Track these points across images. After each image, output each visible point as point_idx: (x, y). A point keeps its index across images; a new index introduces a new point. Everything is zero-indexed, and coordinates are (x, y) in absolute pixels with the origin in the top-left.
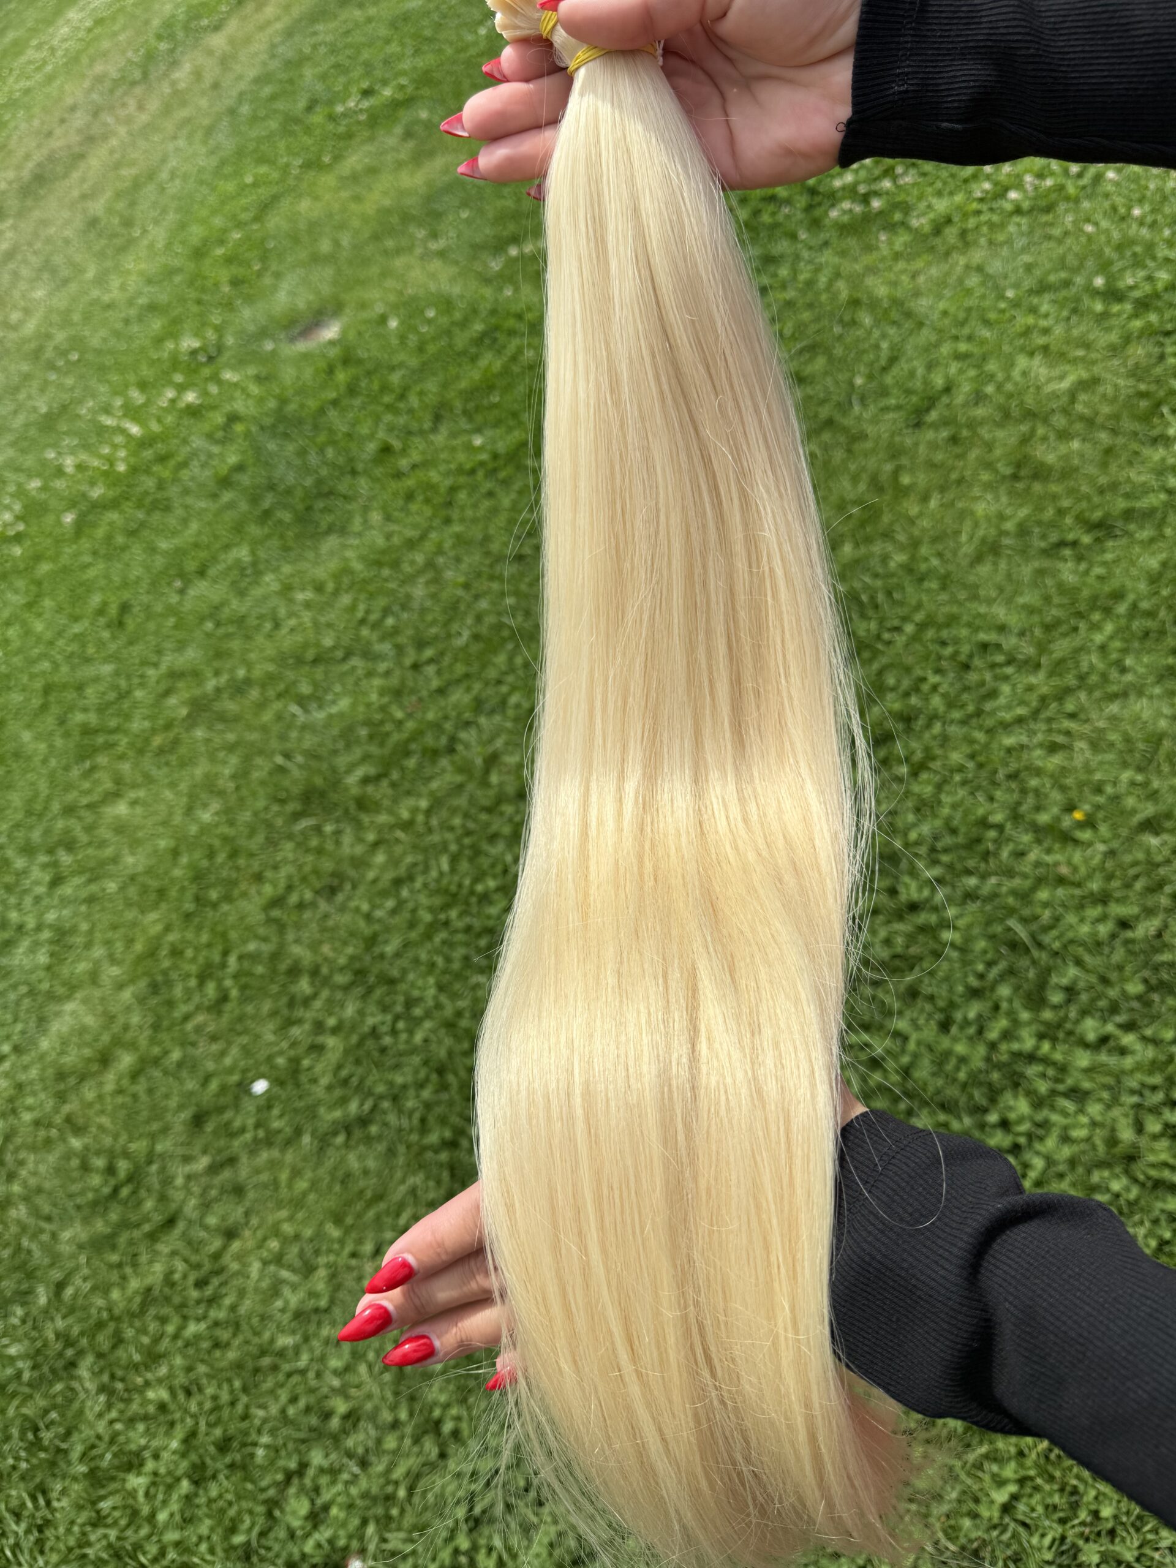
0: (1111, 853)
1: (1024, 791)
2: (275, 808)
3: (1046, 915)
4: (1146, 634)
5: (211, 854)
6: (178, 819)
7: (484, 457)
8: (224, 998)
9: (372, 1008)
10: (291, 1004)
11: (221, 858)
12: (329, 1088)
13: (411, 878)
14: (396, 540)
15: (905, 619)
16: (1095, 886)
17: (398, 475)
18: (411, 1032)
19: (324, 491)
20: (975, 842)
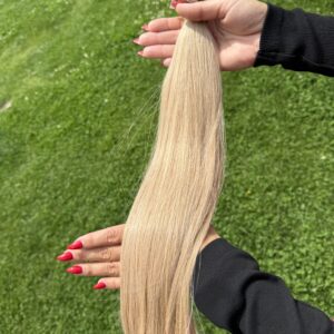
2: (23, 254)
7: (62, 130)
14: (41, 161)
17: (37, 142)
19: (17, 153)
20: (224, 207)
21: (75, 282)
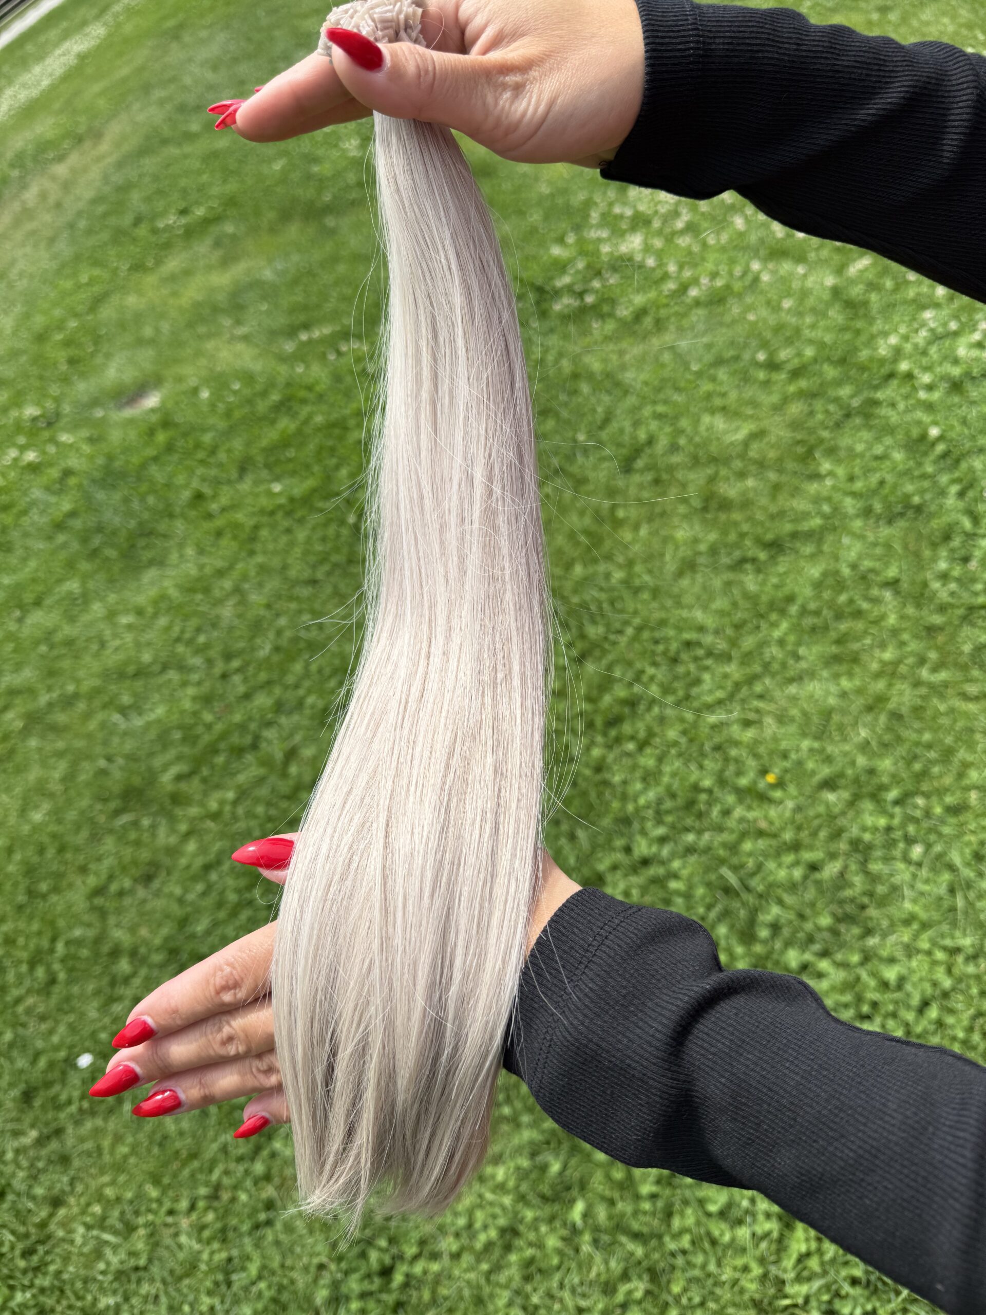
0: (798, 809)
1: (727, 760)
2: (99, 806)
3: (751, 863)
4: (813, 629)
5: (41, 851)
6: (12, 820)
7: (283, 500)
8: (52, 981)
10: (113, 983)
11: (50, 853)
13: (218, 862)
14: (208, 570)
15: (627, 623)
16: (788, 836)
17: (209, 516)
19: (146, 532)
20: (690, 804)
21: (222, 915)
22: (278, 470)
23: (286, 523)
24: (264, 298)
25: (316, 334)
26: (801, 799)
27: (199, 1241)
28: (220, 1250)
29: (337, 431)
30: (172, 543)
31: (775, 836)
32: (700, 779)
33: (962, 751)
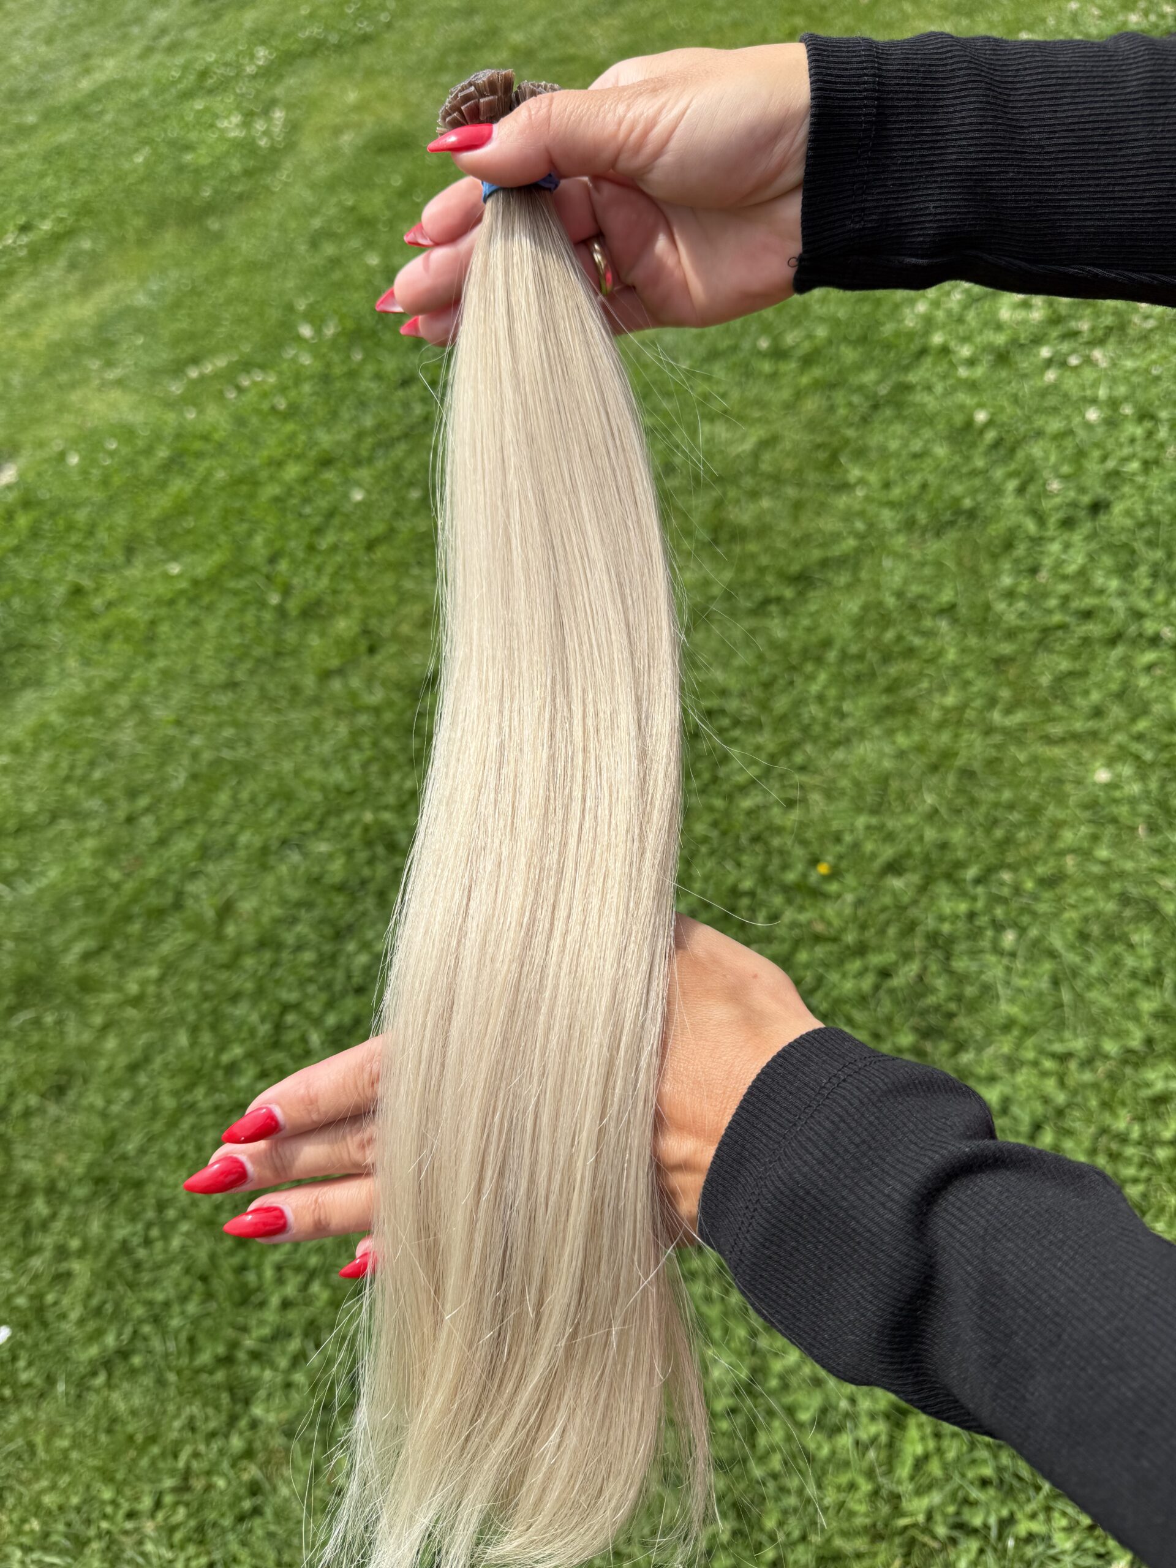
0: (859, 903)
1: (769, 853)
4: (858, 678)
7: (183, 585)
9: (120, 1219)
10: (27, 1231)
12: (81, 1322)
13: (146, 1060)
14: (97, 685)
16: (850, 938)
17: (92, 616)
18: (165, 1237)
19: (14, 645)
21: (158, 1126)
22: (175, 546)
23: (191, 614)
24: (139, 330)
25: (208, 368)
26: (862, 892)
27: (171, 1546)
28: (197, 1556)
29: (244, 489)
30: (48, 655)
31: (835, 940)
32: (740, 880)
33: (1051, 808)
